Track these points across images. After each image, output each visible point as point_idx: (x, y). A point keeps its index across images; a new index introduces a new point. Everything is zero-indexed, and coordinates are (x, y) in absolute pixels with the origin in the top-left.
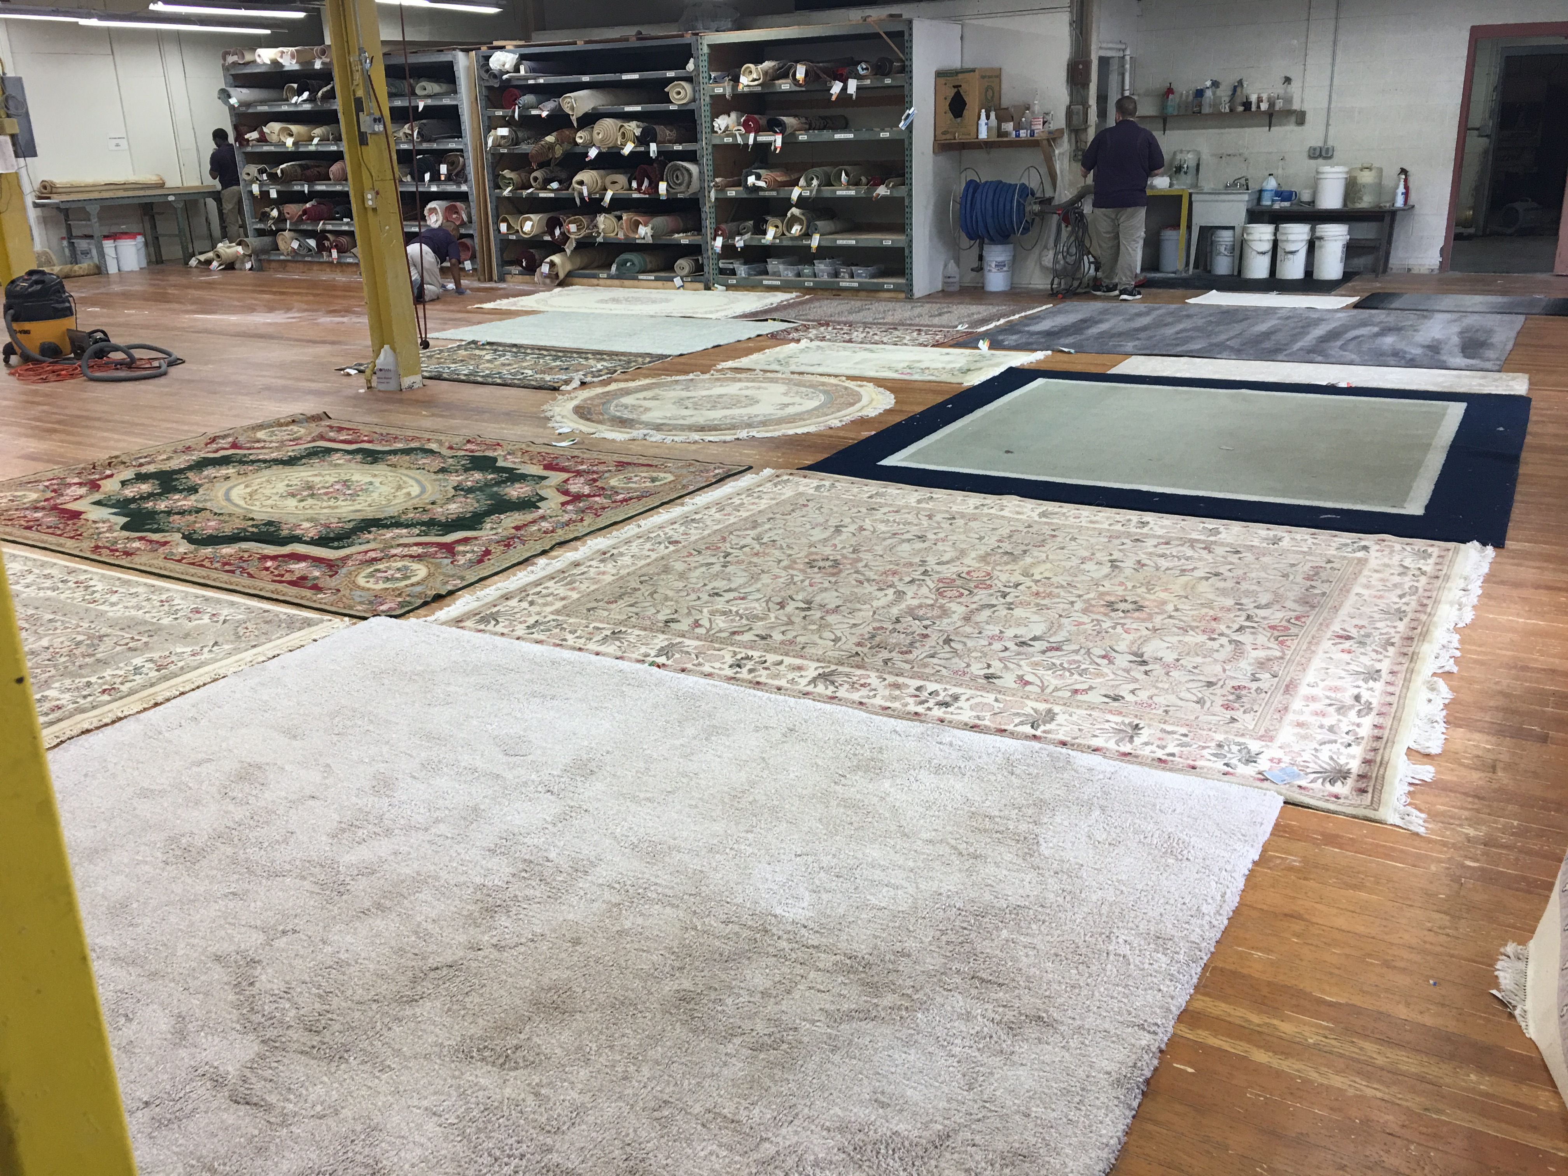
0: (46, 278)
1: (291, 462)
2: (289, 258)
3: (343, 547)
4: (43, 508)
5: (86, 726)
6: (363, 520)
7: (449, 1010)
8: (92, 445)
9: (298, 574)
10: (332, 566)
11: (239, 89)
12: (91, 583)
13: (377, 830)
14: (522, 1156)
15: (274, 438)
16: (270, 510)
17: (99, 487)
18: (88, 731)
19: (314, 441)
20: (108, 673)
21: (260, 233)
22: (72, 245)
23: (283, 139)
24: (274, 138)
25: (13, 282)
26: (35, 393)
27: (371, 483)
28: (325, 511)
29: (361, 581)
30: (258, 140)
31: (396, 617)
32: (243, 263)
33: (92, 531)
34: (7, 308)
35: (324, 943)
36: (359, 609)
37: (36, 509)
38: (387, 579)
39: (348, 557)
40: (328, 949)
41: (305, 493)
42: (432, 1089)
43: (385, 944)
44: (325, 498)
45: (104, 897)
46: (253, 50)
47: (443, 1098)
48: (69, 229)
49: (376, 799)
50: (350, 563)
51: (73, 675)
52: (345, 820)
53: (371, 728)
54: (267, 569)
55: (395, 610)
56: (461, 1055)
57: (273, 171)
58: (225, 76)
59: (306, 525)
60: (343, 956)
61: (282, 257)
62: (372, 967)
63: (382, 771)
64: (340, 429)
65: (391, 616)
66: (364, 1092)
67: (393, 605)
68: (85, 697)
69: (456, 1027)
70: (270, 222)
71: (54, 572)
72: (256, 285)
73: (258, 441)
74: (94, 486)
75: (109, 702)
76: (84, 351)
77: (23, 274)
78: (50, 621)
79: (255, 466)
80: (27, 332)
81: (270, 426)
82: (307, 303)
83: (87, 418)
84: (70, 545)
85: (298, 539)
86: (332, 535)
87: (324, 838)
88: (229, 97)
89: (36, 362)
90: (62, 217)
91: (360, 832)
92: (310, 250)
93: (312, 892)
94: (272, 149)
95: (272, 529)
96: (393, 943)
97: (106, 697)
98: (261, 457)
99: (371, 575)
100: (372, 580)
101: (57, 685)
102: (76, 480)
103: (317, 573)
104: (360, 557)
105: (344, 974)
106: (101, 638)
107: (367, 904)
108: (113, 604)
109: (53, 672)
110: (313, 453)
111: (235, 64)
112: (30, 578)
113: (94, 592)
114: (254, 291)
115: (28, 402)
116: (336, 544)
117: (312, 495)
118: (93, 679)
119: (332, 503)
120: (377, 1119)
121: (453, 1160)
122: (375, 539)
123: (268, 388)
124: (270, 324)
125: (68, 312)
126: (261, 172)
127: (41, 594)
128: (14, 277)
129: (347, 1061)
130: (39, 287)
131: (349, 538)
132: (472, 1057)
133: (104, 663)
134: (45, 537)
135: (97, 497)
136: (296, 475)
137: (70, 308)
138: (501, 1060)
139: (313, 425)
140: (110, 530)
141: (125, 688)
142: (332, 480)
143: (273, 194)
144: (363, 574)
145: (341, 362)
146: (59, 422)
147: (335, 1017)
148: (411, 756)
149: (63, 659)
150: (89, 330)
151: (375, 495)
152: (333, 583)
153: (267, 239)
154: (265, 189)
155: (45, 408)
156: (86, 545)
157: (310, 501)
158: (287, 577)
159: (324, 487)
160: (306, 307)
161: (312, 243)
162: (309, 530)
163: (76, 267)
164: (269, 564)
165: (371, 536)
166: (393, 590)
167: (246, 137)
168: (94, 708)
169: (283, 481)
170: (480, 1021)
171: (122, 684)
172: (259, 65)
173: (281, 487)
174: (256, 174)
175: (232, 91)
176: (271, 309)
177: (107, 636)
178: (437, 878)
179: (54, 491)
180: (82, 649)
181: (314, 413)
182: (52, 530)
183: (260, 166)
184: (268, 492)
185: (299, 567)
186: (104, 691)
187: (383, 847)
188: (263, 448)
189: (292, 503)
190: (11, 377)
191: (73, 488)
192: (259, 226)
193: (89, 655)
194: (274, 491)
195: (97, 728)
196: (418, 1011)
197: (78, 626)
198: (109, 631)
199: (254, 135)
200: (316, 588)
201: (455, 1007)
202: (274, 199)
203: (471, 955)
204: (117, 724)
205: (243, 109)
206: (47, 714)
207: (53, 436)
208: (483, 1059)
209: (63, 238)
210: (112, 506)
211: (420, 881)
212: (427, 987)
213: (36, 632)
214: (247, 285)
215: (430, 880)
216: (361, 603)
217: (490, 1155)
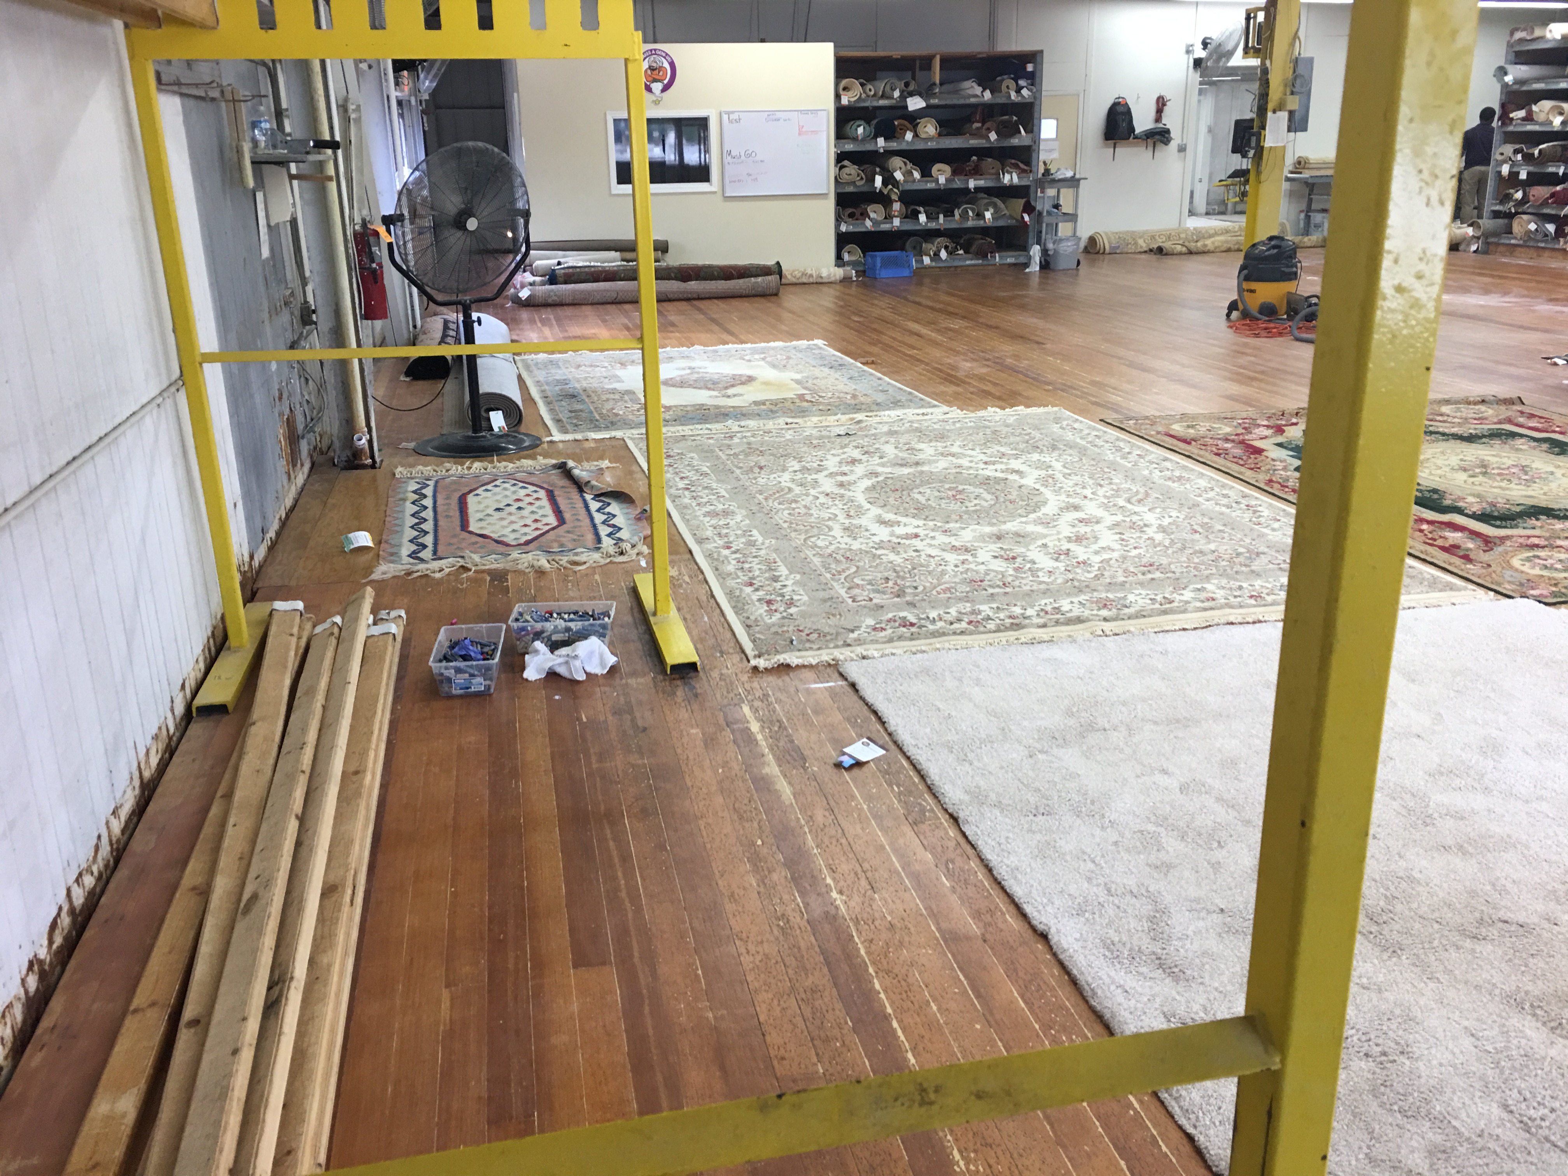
0: (1283, 244)
1: (1470, 439)
2: (1521, 242)
3: (1505, 527)
4: (1233, 441)
5: (1232, 619)
6: (1533, 506)
7: (1510, 960)
8: (1284, 395)
9: (1451, 542)
10: (1488, 542)
11: (1518, 67)
12: (1259, 509)
13: (1476, 785)
14: (1553, 1110)
15: (1458, 414)
16: (1437, 479)
17: (1283, 431)
18: (1232, 623)
19: (1500, 423)
20: (1258, 583)
21: (1496, 215)
22: (1308, 217)
23: (1551, 118)
24: (1541, 117)
25: (1254, 245)
26: (1246, 345)
27: (1552, 473)
28: (1495, 490)
29: (1516, 562)
30: (1524, 119)
31: (1546, 604)
32: (1469, 245)
33: (1268, 467)
34: (1242, 268)
35: (1401, 857)
36: (1507, 588)
37: (1227, 440)
38: (1546, 567)
39: (1508, 537)
40: (1402, 863)
41: (1478, 470)
42: (1475, 1015)
43: (1459, 881)
44: (1498, 478)
45: (1220, 751)
46: (1545, 24)
47: (1485, 1027)
48: (1310, 201)
49: (1481, 759)
50: (1508, 543)
51: (1229, 578)
52: (1446, 766)
53: (1492, 695)
54: (1421, 531)
55: (1546, 597)
56: (1512, 1001)
57: (1530, 151)
58: (1507, 53)
59: (1470, 499)
60: (1417, 875)
61: (1513, 241)
62: (1441, 894)
63: (1493, 735)
64: (1531, 416)
65: (1540, 602)
66: (1408, 987)
67: (1545, 592)
68: (1235, 597)
69: (1513, 978)
70: (1512, 204)
71: (1231, 493)
72: (1474, 267)
73: (1442, 415)
74: (1280, 430)
75: (1255, 606)
76: (1296, 313)
77: (1264, 238)
78: (1220, 531)
79: (1433, 437)
80: (1253, 291)
81: (1457, 402)
82: (1527, 289)
83: (1286, 372)
84: (1249, 475)
85: (1460, 511)
86: (1496, 514)
87: (1421, 773)
88: (1506, 74)
89: (1254, 319)
90: (1307, 191)
91: (1457, 781)
92: (1546, 235)
93: (1399, 813)
94: (1537, 128)
95: (1436, 496)
96: (1467, 884)
97: (1253, 602)
98: (1441, 430)
99: (1528, 559)
100: (1528, 564)
101: (1216, 581)
102: (1265, 423)
103: (1471, 545)
104: (1521, 540)
105: (1413, 889)
106: (1258, 554)
107: (1450, 842)
108: (1274, 530)
109: (1214, 571)
110: (1495, 435)
111: (1521, 41)
112: (1211, 494)
113: (1260, 516)
114: (1473, 273)
115: (1238, 352)
116: (1498, 523)
117: (1485, 474)
118: (1245, 585)
119: (1504, 484)
120: (1416, 1012)
121: (1481, 1079)
122: (1541, 527)
123: (1463, 367)
124: (1482, 306)
125: (1292, 276)
126: (1516, 152)
127: (1217, 508)
128: (1256, 241)
129: (1399, 957)
130: (1275, 251)
131: (1513, 520)
132: (1523, 1008)
133: (1258, 575)
134: (1229, 464)
135: (1280, 439)
136: (1473, 452)
137: (1296, 273)
138: (1553, 1024)
139: (1503, 408)
140: (1285, 469)
141: (1269, 599)
142: (1510, 462)
143: (1523, 176)
144: (1520, 557)
145: (1550, 351)
146: (1262, 372)
147: (1396, 918)
148: (1529, 733)
149: (1224, 563)
150: (1306, 295)
151: (1553, 486)
152: (1486, 557)
153: (1501, 222)
154: (1515, 170)
155: (1252, 359)
156: (1261, 478)
157: (1481, 478)
158: (1440, 542)
159: (1499, 468)
160: (1525, 292)
161: (1551, 228)
162: (1473, 504)
163: (1306, 239)
164: (1425, 527)
165: (1538, 523)
166: (1549, 579)
167: (1511, 115)
168: (1241, 607)
169: (1457, 454)
170: (1540, 983)
171: (1268, 594)
172: (1548, 41)
173: (1454, 461)
174: (1511, 154)
175: (1510, 68)
176: (1486, 291)
177: (1264, 553)
178: (1528, 848)
179: (1245, 428)
180: (1241, 559)
181: (1507, 396)
182: (1236, 459)
183: (1517, 146)
184: (1440, 462)
185: (1454, 537)
186: (1251, 597)
187: (1478, 802)
188: (1444, 422)
189: (1462, 476)
190: (1229, 330)
191: (1261, 429)
192: (1497, 208)
193: (1245, 565)
194: (1447, 463)
195: (1241, 623)
196: (1478, 948)
197: (1241, 540)
198: (1266, 550)
199: (1522, 114)
200: (1467, 558)
201: (1516, 961)
202: (1522, 181)
203: (1546, 925)
204: (1257, 625)
205: (1516, 87)
206: (1203, 602)
207: (1254, 383)
208: (1535, 1015)
209: (1302, 211)
210: (1291, 450)
211: (1507, 844)
212: (1494, 932)
213: (1207, 537)
214: (1466, 266)
215: (1519, 846)
216: (1509, 582)
217: (1520, 1093)
